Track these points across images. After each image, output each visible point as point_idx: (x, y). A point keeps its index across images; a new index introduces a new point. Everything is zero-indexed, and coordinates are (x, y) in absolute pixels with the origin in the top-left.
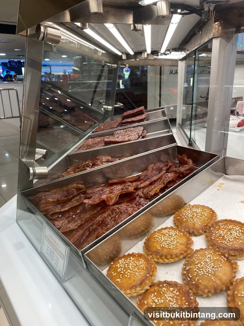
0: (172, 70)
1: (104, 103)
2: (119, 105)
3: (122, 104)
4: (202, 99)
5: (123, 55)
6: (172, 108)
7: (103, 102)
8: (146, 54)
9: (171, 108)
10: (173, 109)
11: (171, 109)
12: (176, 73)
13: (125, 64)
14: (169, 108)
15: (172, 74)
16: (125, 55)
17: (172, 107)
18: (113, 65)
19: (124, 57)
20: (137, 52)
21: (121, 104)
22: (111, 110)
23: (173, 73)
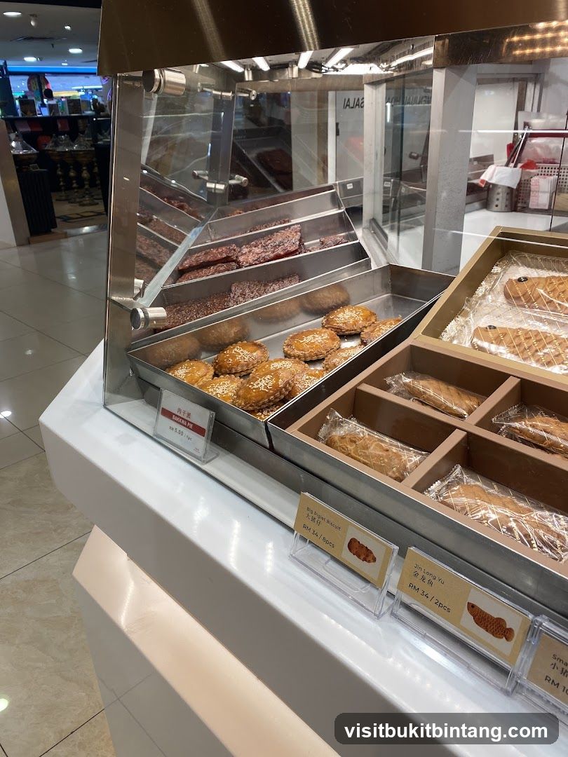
0: (349, 100)
1: (206, 178)
2: (238, 179)
3: (245, 178)
4: (414, 161)
5: (246, 72)
6: (350, 186)
7: (204, 175)
8: (296, 69)
9: (348, 185)
10: (352, 187)
11: (348, 188)
12: (357, 105)
13: (250, 89)
14: (344, 186)
15: (348, 107)
16: (250, 72)
17: (351, 184)
18: (223, 94)
19: (248, 76)
20: (276, 65)
21: (242, 177)
22: (222, 192)
23: (351, 105)
